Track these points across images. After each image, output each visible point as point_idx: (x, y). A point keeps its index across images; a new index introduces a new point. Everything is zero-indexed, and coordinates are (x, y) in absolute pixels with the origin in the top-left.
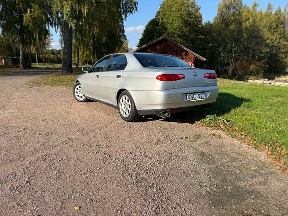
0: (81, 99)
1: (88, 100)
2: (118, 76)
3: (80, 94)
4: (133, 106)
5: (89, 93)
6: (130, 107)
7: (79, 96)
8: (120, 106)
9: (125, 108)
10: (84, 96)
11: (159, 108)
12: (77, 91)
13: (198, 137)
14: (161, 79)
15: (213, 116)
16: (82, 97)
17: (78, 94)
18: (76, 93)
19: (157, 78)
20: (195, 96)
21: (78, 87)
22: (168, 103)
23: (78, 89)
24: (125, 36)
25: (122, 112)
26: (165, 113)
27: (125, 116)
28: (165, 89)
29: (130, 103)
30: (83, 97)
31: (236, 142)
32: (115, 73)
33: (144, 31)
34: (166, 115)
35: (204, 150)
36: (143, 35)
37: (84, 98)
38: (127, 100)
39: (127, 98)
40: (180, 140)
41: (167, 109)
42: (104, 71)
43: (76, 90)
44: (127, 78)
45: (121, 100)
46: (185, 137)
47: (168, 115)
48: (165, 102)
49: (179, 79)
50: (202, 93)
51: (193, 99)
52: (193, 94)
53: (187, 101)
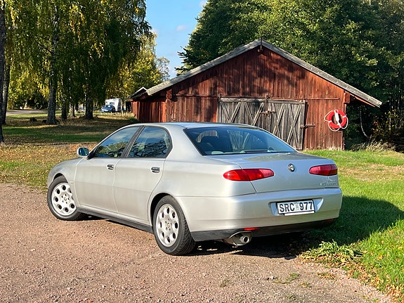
0: (66, 214)
1: (82, 216)
2: (155, 170)
3: (64, 203)
4: (183, 224)
5: (87, 200)
6: (176, 227)
7: (60, 207)
8: (158, 226)
9: (167, 230)
10: (72, 206)
11: (229, 226)
12: (58, 196)
13: (296, 277)
14: (232, 178)
15: (331, 245)
16: (66, 210)
17: (60, 202)
18: (54, 202)
19: (225, 176)
20: (292, 207)
21: (59, 187)
22: (245, 218)
23: (58, 192)
24: (145, 26)
25: (160, 237)
26: (240, 235)
27: (166, 244)
28: (238, 194)
29: (176, 219)
30: (70, 209)
31: (356, 283)
32: (149, 163)
33: (206, 10)
34: (242, 239)
35: (299, 293)
36: (201, 21)
37: (72, 210)
38: (171, 214)
39: (172, 209)
40: (263, 281)
41: (243, 229)
42: (124, 157)
43: (55, 194)
44: (173, 174)
45: (160, 215)
46: (272, 277)
47: (246, 240)
49: (263, 177)
50: (308, 202)
51: (291, 211)
52: (289, 203)
53: (278, 215)
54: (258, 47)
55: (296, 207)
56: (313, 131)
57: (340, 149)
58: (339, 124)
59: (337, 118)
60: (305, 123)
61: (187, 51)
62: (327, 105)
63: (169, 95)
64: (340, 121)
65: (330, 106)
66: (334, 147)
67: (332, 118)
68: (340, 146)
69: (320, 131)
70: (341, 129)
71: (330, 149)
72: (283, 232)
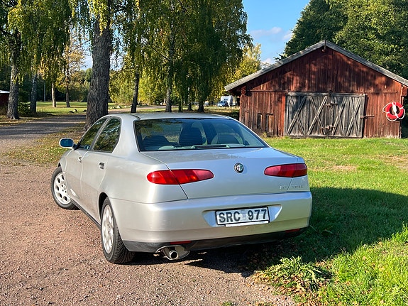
0: (65, 202)
3: (63, 192)
7: (61, 196)
12: (58, 185)
14: (157, 181)
16: (66, 199)
17: (60, 191)
18: (56, 190)
19: (149, 177)
20: (237, 216)
22: (171, 230)
23: (59, 181)
28: (163, 200)
29: (112, 224)
34: (170, 255)
41: (170, 243)
42: (91, 149)
43: (56, 183)
45: (104, 217)
48: (163, 229)
49: (198, 180)
50: (260, 209)
51: (234, 221)
52: (233, 212)
53: (217, 226)
54: (322, 47)
55: (243, 217)
56: (372, 120)
57: (397, 137)
58: (396, 115)
59: (395, 110)
60: (365, 114)
61: (282, 56)
62: (386, 98)
63: (243, 90)
64: (398, 112)
65: (388, 99)
66: (391, 136)
67: (390, 109)
68: (397, 134)
69: (378, 120)
70: (398, 120)
71: (388, 137)
72: (231, 244)
